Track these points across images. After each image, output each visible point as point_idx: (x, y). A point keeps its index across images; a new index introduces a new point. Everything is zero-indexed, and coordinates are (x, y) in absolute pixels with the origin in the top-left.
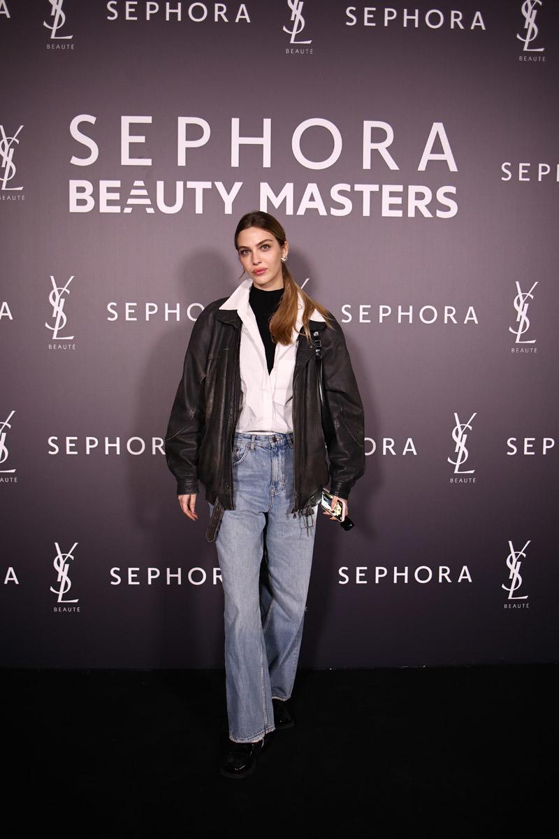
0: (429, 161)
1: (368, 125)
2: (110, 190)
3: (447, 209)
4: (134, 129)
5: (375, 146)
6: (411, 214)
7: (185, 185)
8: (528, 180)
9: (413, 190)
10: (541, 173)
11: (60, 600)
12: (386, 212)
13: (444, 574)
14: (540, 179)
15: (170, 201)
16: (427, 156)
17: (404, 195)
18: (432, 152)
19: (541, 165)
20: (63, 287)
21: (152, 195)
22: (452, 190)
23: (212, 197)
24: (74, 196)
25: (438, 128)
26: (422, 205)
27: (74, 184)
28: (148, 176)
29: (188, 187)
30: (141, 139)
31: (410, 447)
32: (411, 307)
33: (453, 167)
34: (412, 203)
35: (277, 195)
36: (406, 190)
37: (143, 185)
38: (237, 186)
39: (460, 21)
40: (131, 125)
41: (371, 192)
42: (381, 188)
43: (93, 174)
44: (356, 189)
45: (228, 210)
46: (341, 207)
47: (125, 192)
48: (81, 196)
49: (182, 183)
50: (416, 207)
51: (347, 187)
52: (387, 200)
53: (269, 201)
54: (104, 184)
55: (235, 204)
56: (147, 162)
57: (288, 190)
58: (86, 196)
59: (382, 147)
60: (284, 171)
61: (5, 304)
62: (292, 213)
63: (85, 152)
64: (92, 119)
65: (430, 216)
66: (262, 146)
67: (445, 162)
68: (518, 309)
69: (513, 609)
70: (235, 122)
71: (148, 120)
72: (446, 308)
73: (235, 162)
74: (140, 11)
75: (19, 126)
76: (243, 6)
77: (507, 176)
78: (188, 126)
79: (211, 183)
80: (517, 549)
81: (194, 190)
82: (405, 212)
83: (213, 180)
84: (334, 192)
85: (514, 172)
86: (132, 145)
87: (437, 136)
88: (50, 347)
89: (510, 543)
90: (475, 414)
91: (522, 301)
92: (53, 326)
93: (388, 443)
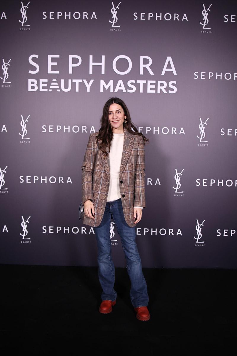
0: (166, 71)
1: (142, 58)
2: (44, 83)
3: (173, 90)
4: (53, 60)
5: (145, 66)
6: (159, 92)
8: (205, 78)
9: (159, 82)
10: (210, 76)
11: (23, 238)
12: (149, 91)
13: (171, 232)
14: (209, 78)
15: (66, 87)
16: (165, 69)
17: (156, 84)
18: (167, 68)
19: (210, 73)
20: (26, 119)
21: (59, 85)
22: (175, 82)
23: (82, 85)
24: (30, 85)
25: (169, 59)
26: (163, 88)
27: (30, 81)
28: (58, 78)
29: (73, 81)
30: (55, 64)
31: (158, 182)
32: (159, 128)
33: (175, 74)
34: (159, 87)
35: (107, 84)
36: (157, 82)
37: (56, 81)
38: (92, 81)
39: (178, 18)
40: (52, 58)
41: (143, 83)
42: (147, 82)
43: (37, 77)
44: (137, 82)
45: (88, 90)
46: (132, 89)
47: (49, 84)
48: (33, 85)
49: (71, 80)
50: (161, 89)
51: (134, 81)
52: (149, 86)
54: (41, 81)
55: (90, 88)
56: (58, 72)
57: (111, 82)
58: (35, 85)
59: (147, 66)
60: (110, 75)
61: (4, 126)
62: (113, 92)
63: (34, 69)
64: (37, 56)
65: (166, 93)
67: (172, 72)
68: (201, 129)
69: (198, 247)
70: (91, 57)
71: (58, 56)
72: (172, 128)
73: (91, 72)
74: (55, 15)
75: (10, 59)
76: (94, 13)
77: (196, 77)
78: (73, 58)
79: (82, 80)
80: (200, 223)
81: (75, 83)
82: (157, 91)
83: (82, 79)
84: (129, 83)
85: (199, 76)
86: (52, 66)
87: (169, 62)
88: (21, 142)
89: (197, 220)
90: (183, 170)
91: (202, 126)
92: (22, 134)
93: (150, 180)
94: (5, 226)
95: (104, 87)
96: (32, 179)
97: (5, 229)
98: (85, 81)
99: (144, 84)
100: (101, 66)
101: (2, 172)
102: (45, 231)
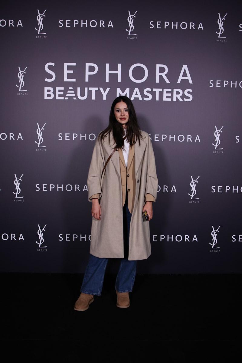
1: (158, 66)
2: (60, 91)
3: (188, 98)
4: (69, 68)
5: (161, 74)
6: (175, 100)
7: (88, 89)
8: (220, 87)
9: (175, 91)
10: (225, 84)
11: (40, 247)
12: (165, 99)
13: (187, 238)
14: (224, 87)
15: (82, 95)
16: (181, 77)
17: (172, 93)
18: (183, 76)
19: (225, 81)
20: (42, 128)
21: (76, 93)
22: (190, 90)
23: (98, 93)
24: (46, 93)
25: (185, 67)
27: (46, 89)
28: (74, 85)
29: (89, 90)
30: (72, 72)
31: (174, 189)
32: (174, 135)
33: (191, 82)
34: (175, 95)
35: (123, 93)
36: (173, 91)
37: (72, 89)
38: (108, 89)
39: (194, 26)
40: (68, 66)
42: (163, 90)
43: (53, 85)
44: (153, 90)
45: (105, 98)
46: (148, 97)
47: (65, 91)
48: (49, 93)
49: (87, 88)
50: (177, 97)
51: (150, 90)
52: (165, 95)
54: (57, 89)
55: (107, 96)
56: (74, 80)
57: (127, 91)
58: (51, 93)
59: (163, 74)
60: (126, 83)
61: (20, 134)
64: (53, 64)
65: (182, 101)
66: (117, 74)
67: (188, 80)
68: (216, 136)
69: (214, 252)
70: (107, 65)
71: (74, 64)
72: (188, 136)
73: (107, 80)
74: (71, 23)
76: (110, 21)
77: (212, 85)
78: (89, 66)
79: (98, 88)
80: (215, 229)
81: (91, 91)
82: (172, 99)
84: (145, 92)
85: (214, 84)
86: (68, 74)
87: (185, 70)
88: (37, 150)
89: (213, 227)
90: (199, 177)
91: (217, 133)
92: (38, 142)
93: (166, 187)
94: (21, 235)
96: (48, 187)
97: (21, 237)
98: (101, 89)
99: (159, 92)
101: (18, 180)
102: (61, 239)
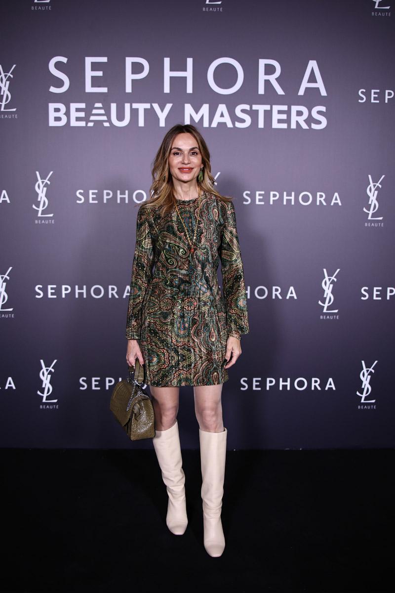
0: (306, 88)
1: (262, 63)
2: (78, 110)
3: (319, 122)
4: (95, 66)
5: (267, 77)
6: (293, 126)
7: (131, 106)
8: (378, 102)
9: (295, 109)
10: (387, 97)
11: (44, 400)
12: (275, 125)
13: (316, 383)
14: (386, 101)
15: (120, 117)
16: (305, 84)
17: (288, 112)
18: (309, 81)
19: (387, 91)
20: (45, 179)
21: (108, 114)
22: (323, 109)
23: (150, 115)
24: (52, 115)
25: (313, 65)
27: (52, 106)
28: (105, 100)
29: (133, 107)
30: (100, 74)
31: (292, 293)
33: (324, 93)
34: (294, 118)
35: (197, 113)
36: (289, 109)
37: (102, 106)
38: (169, 106)
40: (92, 63)
42: (271, 108)
43: (65, 99)
44: (253, 109)
45: (162, 124)
46: (243, 121)
47: (88, 111)
48: (57, 114)
49: (129, 104)
50: (297, 121)
51: (247, 107)
52: (276, 117)
53: (191, 117)
54: (73, 106)
55: (167, 119)
56: (104, 90)
57: (205, 109)
59: (272, 78)
60: (203, 95)
61: (4, 192)
62: (208, 126)
63: (60, 83)
64: (64, 60)
65: (307, 128)
66: (185, 78)
67: (318, 89)
68: (370, 195)
69: (364, 410)
70: (167, 61)
71: (104, 59)
73: (167, 89)
75: (13, 66)
77: (363, 99)
78: (133, 64)
79: (150, 104)
80: (368, 366)
81: (137, 110)
82: (289, 125)
83: (151, 102)
84: (238, 111)
85: (368, 96)
86: (93, 77)
87: (312, 71)
88: (36, 222)
89: (363, 362)
90: (338, 270)
91: (373, 189)
92: (38, 207)
93: (277, 290)
94: (10, 379)
95: (191, 118)
96: (58, 291)
97: (10, 383)
99: (265, 111)
100: (186, 77)
101: (2, 278)
102: (83, 386)
